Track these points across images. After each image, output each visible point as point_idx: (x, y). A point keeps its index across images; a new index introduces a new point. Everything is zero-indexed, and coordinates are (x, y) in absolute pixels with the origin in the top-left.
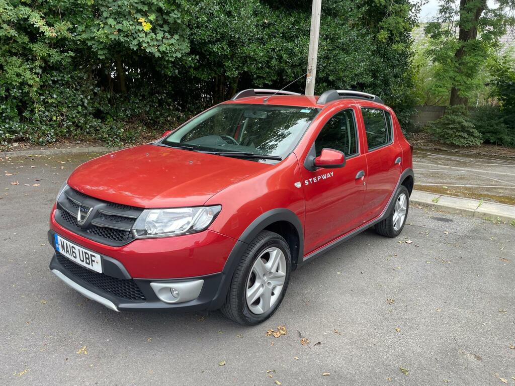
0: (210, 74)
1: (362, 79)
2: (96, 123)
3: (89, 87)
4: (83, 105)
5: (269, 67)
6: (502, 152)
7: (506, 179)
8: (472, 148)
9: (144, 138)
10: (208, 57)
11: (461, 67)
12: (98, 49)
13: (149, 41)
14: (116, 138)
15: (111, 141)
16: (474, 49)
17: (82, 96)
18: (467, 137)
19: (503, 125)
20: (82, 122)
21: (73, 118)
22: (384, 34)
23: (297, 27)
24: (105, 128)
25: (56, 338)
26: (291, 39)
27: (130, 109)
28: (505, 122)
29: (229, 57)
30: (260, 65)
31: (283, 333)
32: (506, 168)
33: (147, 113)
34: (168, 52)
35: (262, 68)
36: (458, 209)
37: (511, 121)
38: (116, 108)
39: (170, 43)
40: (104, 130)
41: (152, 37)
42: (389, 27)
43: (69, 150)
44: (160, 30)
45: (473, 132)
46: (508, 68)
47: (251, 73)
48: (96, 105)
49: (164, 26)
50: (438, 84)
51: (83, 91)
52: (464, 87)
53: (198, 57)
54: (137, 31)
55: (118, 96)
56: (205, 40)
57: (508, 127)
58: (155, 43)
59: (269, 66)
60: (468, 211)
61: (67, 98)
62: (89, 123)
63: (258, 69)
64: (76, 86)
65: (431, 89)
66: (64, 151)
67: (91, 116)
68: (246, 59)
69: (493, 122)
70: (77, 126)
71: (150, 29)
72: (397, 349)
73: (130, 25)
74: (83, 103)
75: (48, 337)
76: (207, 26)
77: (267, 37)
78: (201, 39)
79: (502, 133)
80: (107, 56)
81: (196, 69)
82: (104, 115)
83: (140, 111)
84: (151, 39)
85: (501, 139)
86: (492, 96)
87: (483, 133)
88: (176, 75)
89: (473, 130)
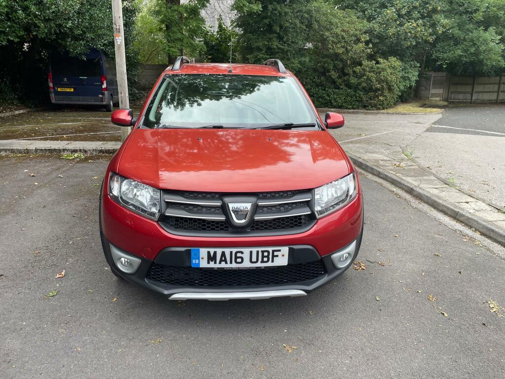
46: (208, 32)
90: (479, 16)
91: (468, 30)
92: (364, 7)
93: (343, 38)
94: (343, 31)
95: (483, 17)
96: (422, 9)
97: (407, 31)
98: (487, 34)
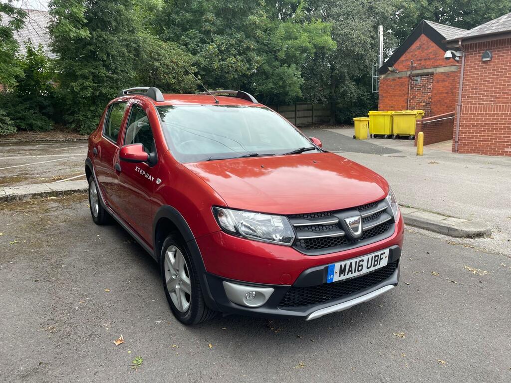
8: (10, 136)
45: (5, 120)
79: (30, 119)
85: (30, 125)
87: (14, 120)
90: (282, 55)
91: (274, 66)
92: (186, 41)
93: (174, 69)
94: (172, 62)
95: (286, 55)
96: (238, 47)
97: (230, 65)
98: (290, 70)
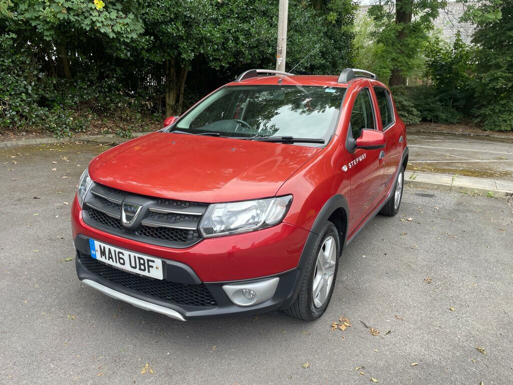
0: (163, 57)
1: (314, 60)
2: (42, 111)
3: (32, 73)
4: (27, 93)
5: (224, 49)
6: (439, 128)
7: (456, 153)
8: (412, 126)
9: (95, 126)
10: (161, 38)
11: (403, 48)
12: (44, 30)
13: (104, 20)
14: (66, 128)
15: (61, 131)
16: (415, 31)
17: (25, 82)
18: (407, 115)
19: (439, 103)
20: (27, 111)
21: (16, 106)
22: (333, 16)
23: (252, 8)
24: (52, 118)
25: (107, 357)
26: (245, 19)
27: (77, 95)
28: (440, 101)
29: (184, 38)
30: (216, 46)
31: (348, 325)
32: (450, 143)
33: (96, 99)
34: (123, 32)
35: (218, 49)
36: (435, 185)
37: (444, 99)
38: (62, 94)
39: (125, 23)
40: (52, 120)
41: (106, 16)
42: (338, 9)
43: (14, 142)
44: (113, 8)
45: (412, 111)
46: (441, 49)
47: (207, 55)
48: (41, 92)
49: (117, 4)
50: (382, 65)
51: (26, 77)
52: (406, 68)
53: (152, 37)
54: (88, 9)
55: (63, 81)
56: (158, 20)
57: (442, 105)
58: (109, 23)
59: (225, 47)
60: (445, 185)
61: (9, 85)
62: (34, 112)
63: (214, 50)
64: (18, 71)
65: (376, 70)
66: (9, 144)
67: (35, 104)
68: (202, 40)
69: (429, 100)
70: (22, 116)
71: (103, 8)
72: (462, 330)
73: (81, 2)
74: (27, 90)
75: (98, 359)
76: (158, 6)
77: (221, 17)
78: (154, 18)
79: (437, 111)
80: (54, 37)
81: (148, 51)
82: (50, 103)
83: (90, 97)
84: (105, 19)
85: (437, 117)
86: (427, 76)
87: (421, 111)
88: (129, 58)
89: (413, 109)
